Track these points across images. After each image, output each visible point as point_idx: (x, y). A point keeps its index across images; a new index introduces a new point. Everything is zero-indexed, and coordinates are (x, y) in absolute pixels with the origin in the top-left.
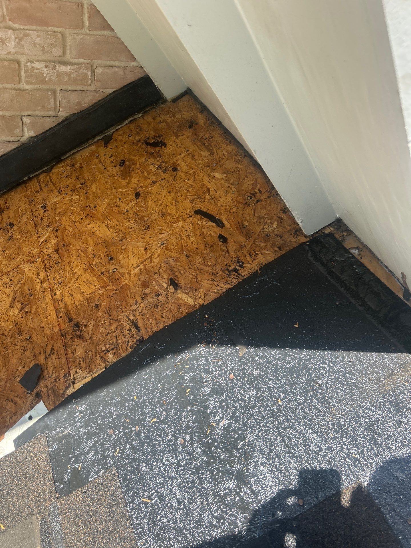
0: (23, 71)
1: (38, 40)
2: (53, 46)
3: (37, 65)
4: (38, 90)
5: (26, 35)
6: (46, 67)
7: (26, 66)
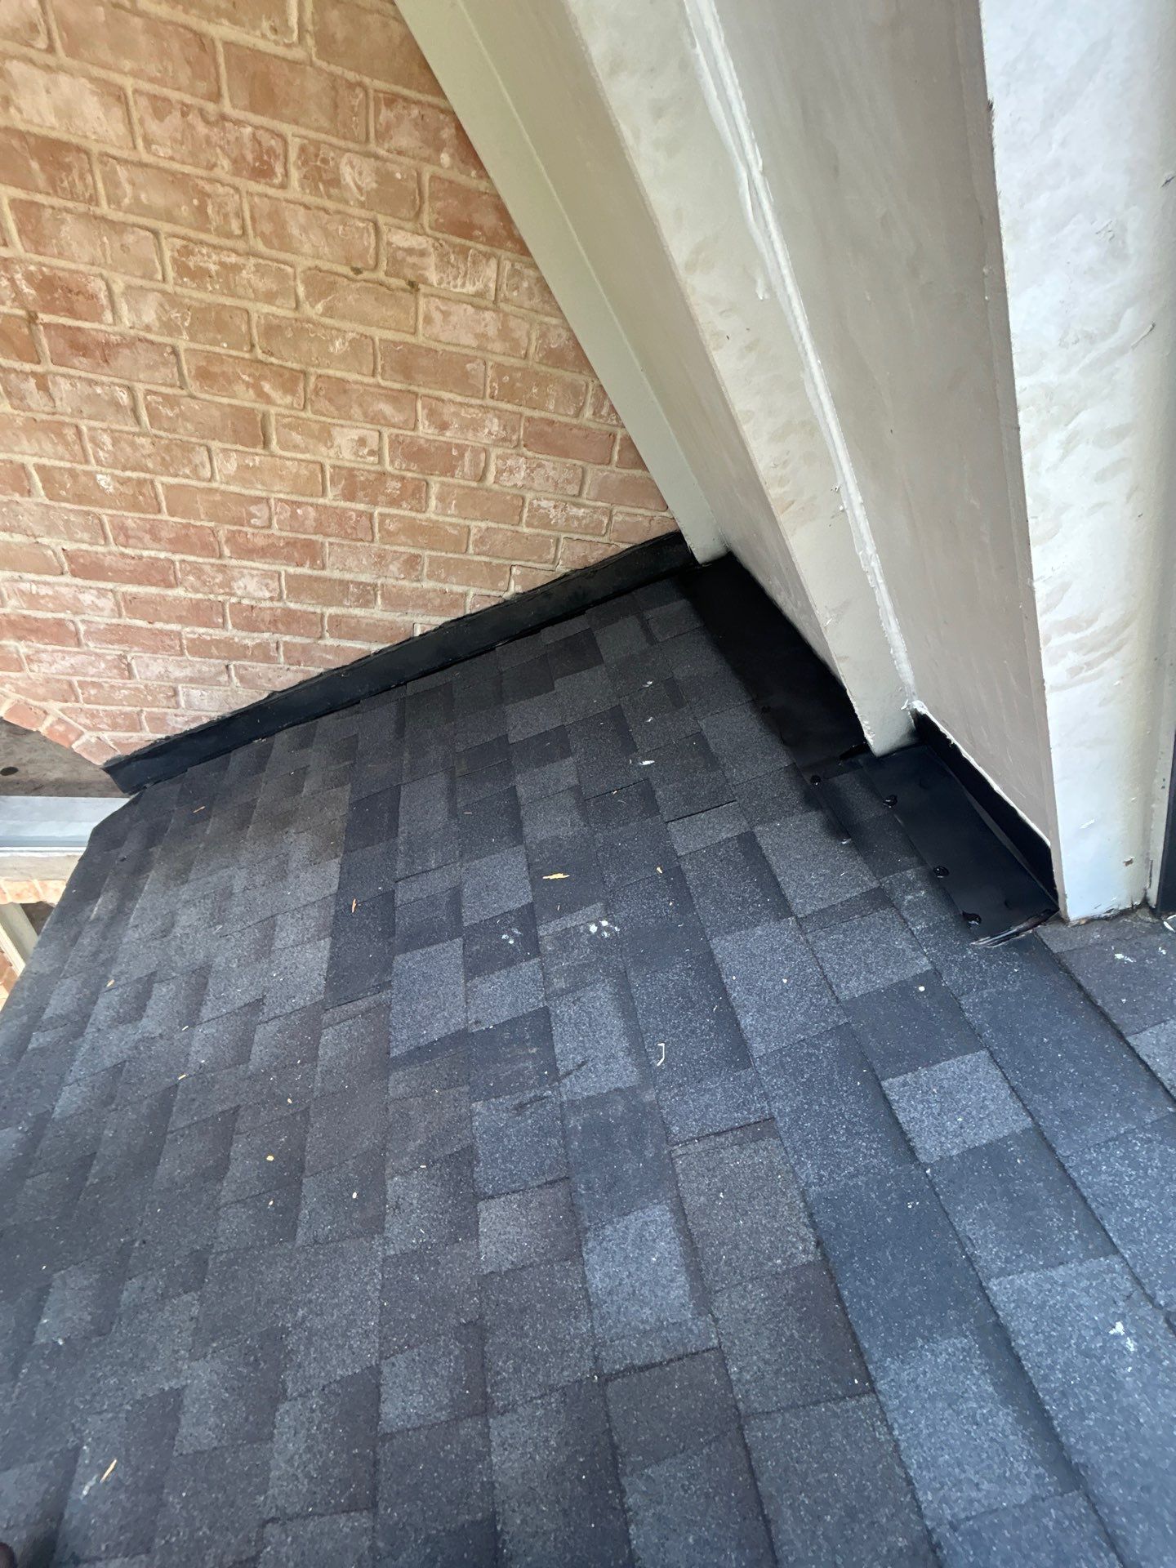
0: (526, 510)
1: (552, 473)
2: (568, 482)
3: (544, 503)
4: (538, 535)
5: (540, 466)
6: (555, 507)
7: (531, 504)
